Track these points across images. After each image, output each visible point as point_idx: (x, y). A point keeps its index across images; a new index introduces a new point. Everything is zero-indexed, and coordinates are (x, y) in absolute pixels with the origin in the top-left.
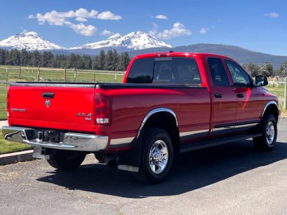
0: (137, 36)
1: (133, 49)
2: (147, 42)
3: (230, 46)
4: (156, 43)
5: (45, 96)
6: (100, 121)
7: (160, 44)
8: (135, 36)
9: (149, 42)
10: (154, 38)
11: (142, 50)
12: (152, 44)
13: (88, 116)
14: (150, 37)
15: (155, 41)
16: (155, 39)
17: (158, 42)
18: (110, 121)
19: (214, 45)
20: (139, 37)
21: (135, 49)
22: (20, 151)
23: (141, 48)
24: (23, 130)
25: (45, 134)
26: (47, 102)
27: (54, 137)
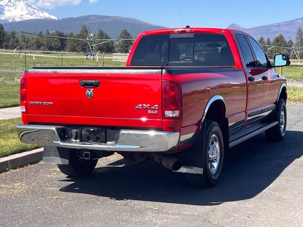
0: (12, 5)
1: (8, 20)
2: (25, 12)
3: (127, 19)
4: (37, 13)
5: (86, 84)
6: (169, 114)
7: (41, 15)
8: (9, 4)
9: (27, 12)
10: (34, 6)
11: (19, 22)
12: (32, 15)
13: (153, 108)
14: (29, 6)
15: (36, 11)
16: (35, 9)
17: (40, 12)
18: (181, 114)
19: (108, 17)
20: (14, 5)
21: (10, 20)
22: (7, 156)
23: (18, 20)
24: (54, 128)
25: (83, 133)
26: (90, 92)
27: (97, 136)
